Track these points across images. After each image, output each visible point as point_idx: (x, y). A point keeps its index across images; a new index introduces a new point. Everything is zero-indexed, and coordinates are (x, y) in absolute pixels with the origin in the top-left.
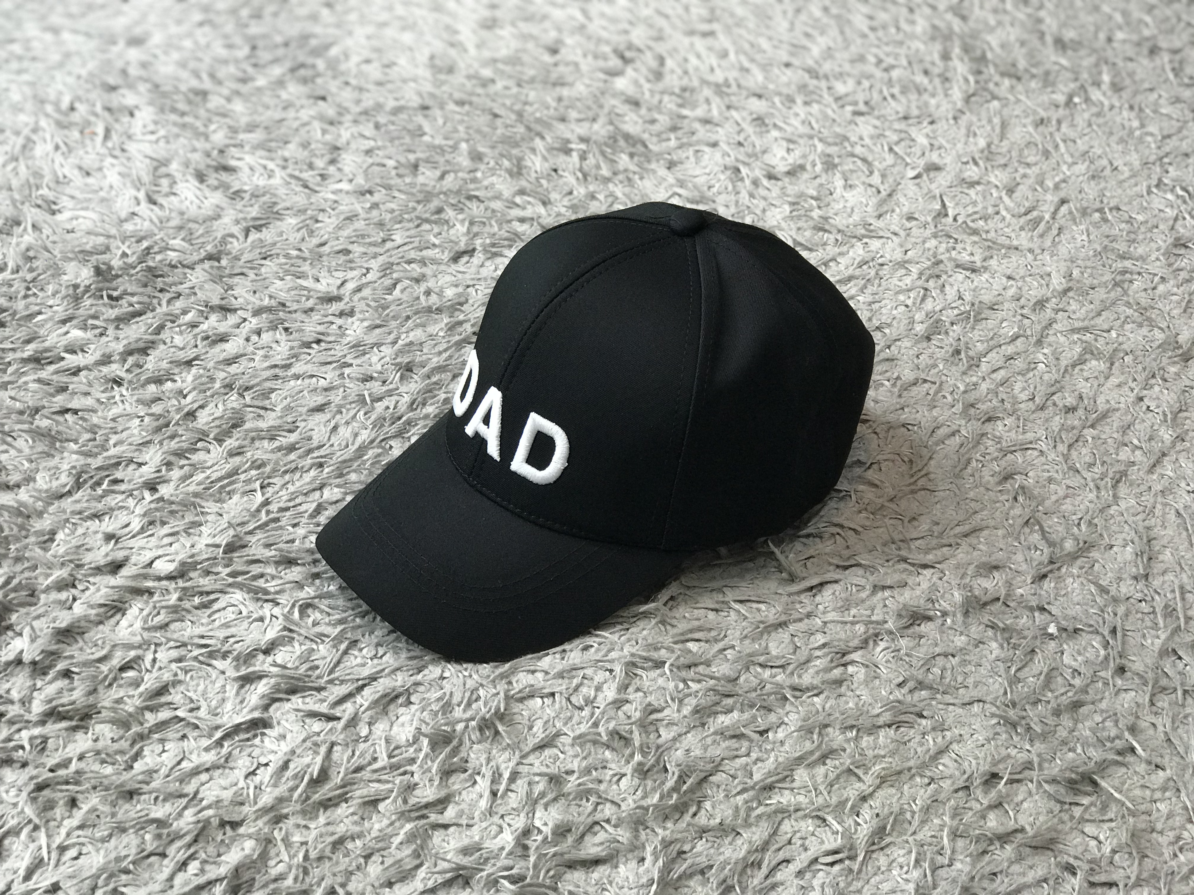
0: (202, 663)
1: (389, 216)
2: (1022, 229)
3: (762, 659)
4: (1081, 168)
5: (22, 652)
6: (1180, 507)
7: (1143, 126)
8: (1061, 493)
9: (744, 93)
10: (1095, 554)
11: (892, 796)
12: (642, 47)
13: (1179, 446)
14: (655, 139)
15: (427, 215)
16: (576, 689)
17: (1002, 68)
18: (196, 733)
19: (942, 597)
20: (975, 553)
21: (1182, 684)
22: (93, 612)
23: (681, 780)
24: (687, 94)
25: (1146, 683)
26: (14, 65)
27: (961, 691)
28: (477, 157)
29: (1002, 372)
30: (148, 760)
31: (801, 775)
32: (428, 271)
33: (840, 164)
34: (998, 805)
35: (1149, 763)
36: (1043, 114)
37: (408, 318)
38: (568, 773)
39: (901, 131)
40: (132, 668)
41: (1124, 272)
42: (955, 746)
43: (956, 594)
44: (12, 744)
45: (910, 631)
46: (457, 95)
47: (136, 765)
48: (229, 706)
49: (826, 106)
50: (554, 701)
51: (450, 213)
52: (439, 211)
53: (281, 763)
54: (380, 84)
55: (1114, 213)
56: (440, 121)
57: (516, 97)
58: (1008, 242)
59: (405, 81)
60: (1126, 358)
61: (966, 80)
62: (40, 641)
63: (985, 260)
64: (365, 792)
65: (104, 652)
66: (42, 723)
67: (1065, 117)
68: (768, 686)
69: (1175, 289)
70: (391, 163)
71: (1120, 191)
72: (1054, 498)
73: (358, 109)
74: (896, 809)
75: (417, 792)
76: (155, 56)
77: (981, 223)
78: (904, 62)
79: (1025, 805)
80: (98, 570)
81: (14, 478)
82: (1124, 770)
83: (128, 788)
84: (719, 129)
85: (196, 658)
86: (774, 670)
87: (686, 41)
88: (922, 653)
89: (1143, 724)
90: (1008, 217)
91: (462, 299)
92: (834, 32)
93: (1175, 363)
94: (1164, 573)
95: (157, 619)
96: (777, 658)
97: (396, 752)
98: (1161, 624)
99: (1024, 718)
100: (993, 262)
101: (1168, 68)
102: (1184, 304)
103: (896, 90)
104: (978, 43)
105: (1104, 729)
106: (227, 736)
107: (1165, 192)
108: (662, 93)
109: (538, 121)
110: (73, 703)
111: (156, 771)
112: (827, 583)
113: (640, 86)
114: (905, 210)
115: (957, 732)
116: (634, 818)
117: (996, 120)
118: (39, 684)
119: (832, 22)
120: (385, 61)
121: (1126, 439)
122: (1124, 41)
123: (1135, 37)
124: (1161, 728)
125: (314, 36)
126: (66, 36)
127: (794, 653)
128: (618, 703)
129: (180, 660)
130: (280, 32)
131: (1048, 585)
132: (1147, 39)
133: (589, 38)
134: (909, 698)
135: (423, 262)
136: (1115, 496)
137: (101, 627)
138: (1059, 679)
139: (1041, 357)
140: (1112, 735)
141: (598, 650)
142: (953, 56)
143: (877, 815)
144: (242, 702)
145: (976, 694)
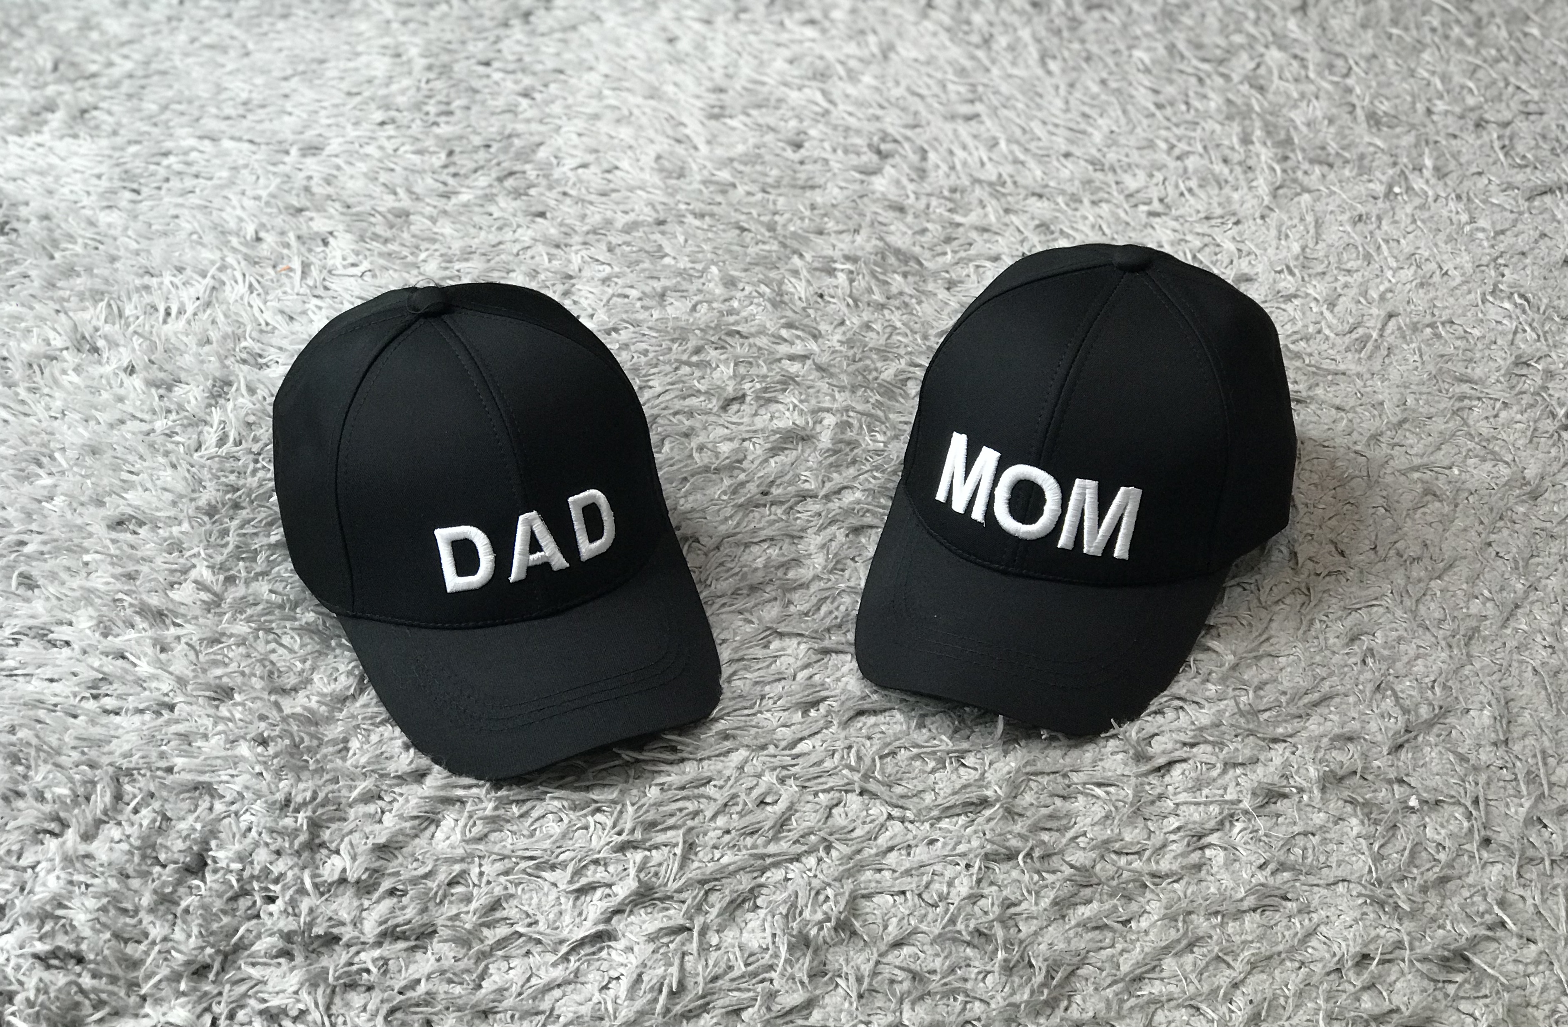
0: (530, 875)
1: (643, 359)
2: (1348, 350)
3: (1117, 846)
4: (1408, 273)
5: (344, 870)
6: (1536, 663)
7: (1472, 220)
8: (1412, 654)
9: (1023, 192)
10: (1451, 720)
11: (1264, 982)
12: (899, 138)
13: (1533, 596)
14: (927, 254)
15: (685, 357)
16: (927, 887)
17: (1312, 155)
18: (539, 948)
19: (1297, 772)
20: (1329, 724)
21: (1549, 854)
22: (408, 824)
23: (1049, 976)
24: (957, 196)
25: (1512, 855)
26: (175, 183)
27: (1325, 871)
28: (730, 283)
29: (1339, 519)
30: (495, 977)
31: (1169, 964)
32: (696, 422)
34: (1370, 987)
35: (1521, 937)
36: (1361, 209)
37: (685, 479)
38: (934, 972)
39: (1204, 235)
40: (458, 883)
41: (1462, 398)
42: (1323, 928)
43: (1311, 769)
44: (355, 968)
45: (1267, 810)
46: (697, 206)
47: (484, 984)
48: (567, 919)
49: (1117, 206)
50: (906, 900)
51: (712, 354)
52: (698, 351)
53: (635, 976)
54: (604, 194)
55: (1448, 326)
56: (681, 239)
57: (763, 204)
58: (1333, 367)
59: (631, 189)
60: (1471, 499)
61: (1273, 170)
62: (360, 860)
63: (1310, 388)
64: (726, 1001)
65: (429, 868)
66: (379, 944)
67: (1386, 212)
68: (1126, 874)
69: (1519, 417)
70: (634, 293)
71: (1451, 300)
72: (1405, 659)
73: (586, 228)
74: (1269, 994)
75: (778, 999)
76: (338, 168)
77: (1303, 344)
78: (1200, 149)
79: (1399, 985)
80: (401, 779)
81: (291, 681)
82: (1496, 945)
83: (483, 1007)
84: (999, 238)
85: (524, 871)
86: (1130, 857)
87: (948, 127)
88: (1281, 833)
89: (1511, 897)
90: (1332, 335)
91: (741, 456)
92: (1115, 111)
93: (1523, 501)
94: (1524, 736)
95: (475, 830)
96: (1132, 844)
97: (751, 959)
98: (1525, 792)
99: (1391, 896)
100: (1319, 391)
101: (1497, 145)
102: (1529, 433)
103: (1193, 183)
104: (1281, 121)
105: (1473, 904)
106: (573, 949)
107: (1502, 300)
108: (929, 195)
109: (794, 235)
110: (410, 922)
111: (506, 990)
112: (1175, 762)
113: (904, 188)
115: (1323, 913)
116: (1006, 1015)
117: (1309, 218)
118: (366, 903)
119: (1113, 99)
120: (606, 166)
121: (1476, 590)
122: (1446, 112)
123: (1458, 110)
124: (1530, 901)
125: (518, 136)
126: (227, 144)
127: (1149, 837)
128: (974, 898)
129: (506, 873)
130: (475, 132)
131: (1405, 755)
132: (1472, 110)
133: (835, 128)
134: (1271, 881)
135: (690, 414)
136: (1469, 655)
137: (417, 840)
138: (1424, 854)
139: (1379, 499)
140: (1481, 909)
141: (945, 845)
142: (1255, 139)
143: (1251, 1002)
144: (580, 914)
145: (1340, 873)
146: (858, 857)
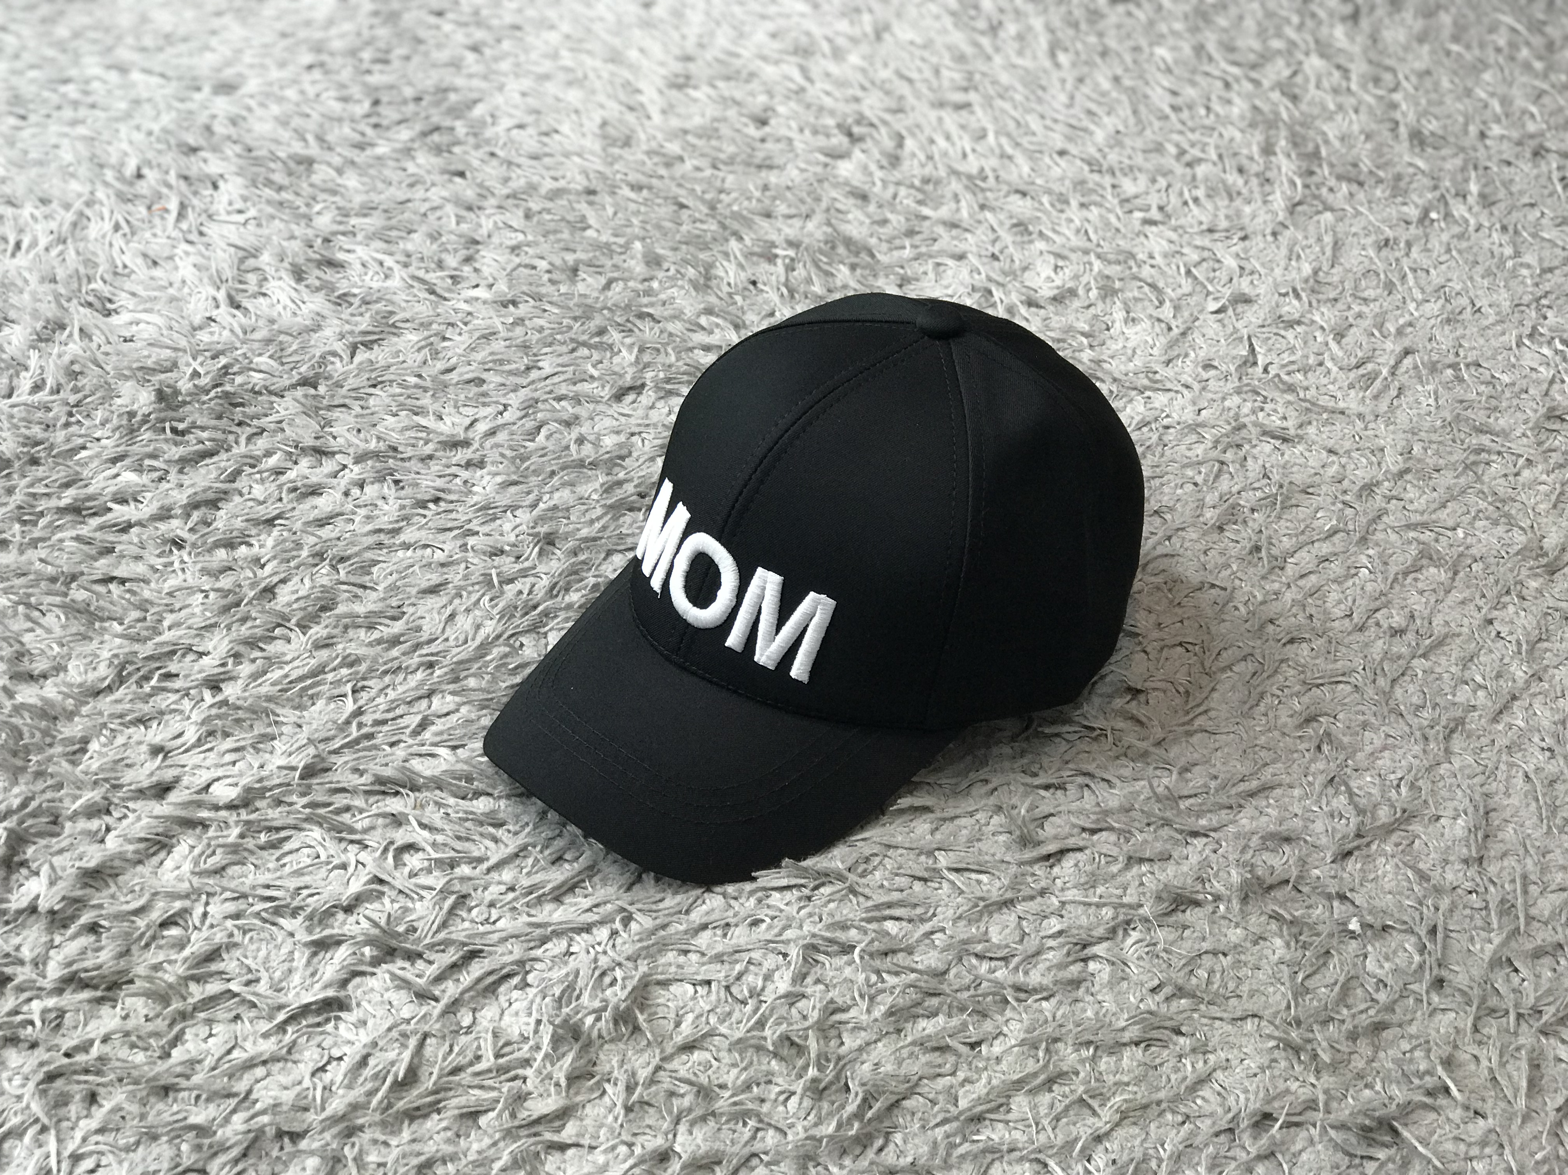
0: (265, 921)
1: (538, 336)
2: (1351, 386)
3: (979, 948)
4: (1433, 307)
5: (37, 897)
6: (1530, 768)
7: (1517, 254)
8: (1378, 743)
9: (1005, 188)
10: (1416, 827)
11: (1134, 1137)
12: (875, 121)
13: (1535, 688)
14: (885, 246)
15: (585, 337)
16: (738, 978)
17: (1339, 170)
18: (253, 1013)
19: (1216, 875)
20: (1264, 819)
21: (1516, 1006)
22: (131, 848)
23: (866, 1103)
24: (930, 188)
25: (1469, 1003)
26: (68, 113)
27: (1233, 1002)
28: (653, 261)
29: (1313, 578)
30: (190, 1046)
31: (1020, 1104)
32: (583, 411)
33: (1121, 290)
34: (1269, 1155)
35: (1467, 1108)
36: (1389, 233)
37: (553, 473)
38: (722, 1087)
39: (1203, 249)
40: (176, 924)
41: (1479, 450)
42: (1219, 1075)
43: (1233, 872)
44: (19, 1018)
45: (1172, 919)
46: (633, 177)
47: (175, 1052)
48: (296, 979)
49: (1109, 211)
50: (710, 992)
51: (614, 336)
52: (602, 332)
53: (358, 1058)
54: (535, 157)
55: (1472, 369)
56: (610, 211)
57: (709, 181)
58: (1332, 404)
59: (567, 155)
60: (1474, 567)
61: (1293, 184)
62: (61, 884)
63: (1301, 426)
64: (462, 1100)
65: (141, 902)
66: (59, 991)
67: (1417, 238)
68: (985, 984)
69: (1544, 477)
70: (543, 265)
71: (1482, 341)
72: (1368, 749)
73: (506, 191)
74: (1138, 1154)
75: (529, 1104)
76: (249, 109)
77: (1299, 376)
78: (1214, 157)
79: (1304, 1156)
80: (141, 793)
81: (40, 666)
82: (1433, 1116)
83: (162, 1082)
84: (968, 236)
85: (258, 914)
86: (993, 964)
87: (933, 114)
88: (1185, 949)
89: (1463, 1056)
90: (1335, 369)
91: (624, 452)
92: (1125, 110)
93: (1536, 575)
94: (1504, 855)
95: (211, 861)
96: (999, 947)
97: (507, 1050)
98: (1495, 925)
99: (1309, 1041)
100: (1311, 430)
101: (1555, 176)
102: (1553, 497)
103: (1200, 193)
104: (1311, 133)
105: (1411, 1060)
106: (292, 1019)
107: (1541, 344)
108: (898, 184)
109: (736, 216)
110: (99, 967)
111: (199, 1062)
112: (1069, 850)
113: (871, 174)
114: (1202, 354)
115: (1223, 1055)
116: (802, 1151)
117: (1328, 239)
118: (58, 939)
119: (1124, 98)
120: (544, 128)
121: (1467, 675)
122: (1502, 137)
123: (1515, 134)
124: (1485, 1063)
125: (455, 90)
126: (136, 76)
127: (1021, 941)
128: (792, 998)
129: (237, 916)
130: (410, 84)
131: (1353, 865)
132: (1532, 136)
133: (808, 106)
134: (1164, 1008)
135: (577, 400)
136: (1448, 751)
137: (139, 868)
138: (1359, 991)
139: (1364, 560)
140: (1422, 1067)
141: (770, 927)
142: (1278, 150)
143: (1114, 1162)
144: (313, 975)
145: (1251, 1006)
146: (662, 933)
